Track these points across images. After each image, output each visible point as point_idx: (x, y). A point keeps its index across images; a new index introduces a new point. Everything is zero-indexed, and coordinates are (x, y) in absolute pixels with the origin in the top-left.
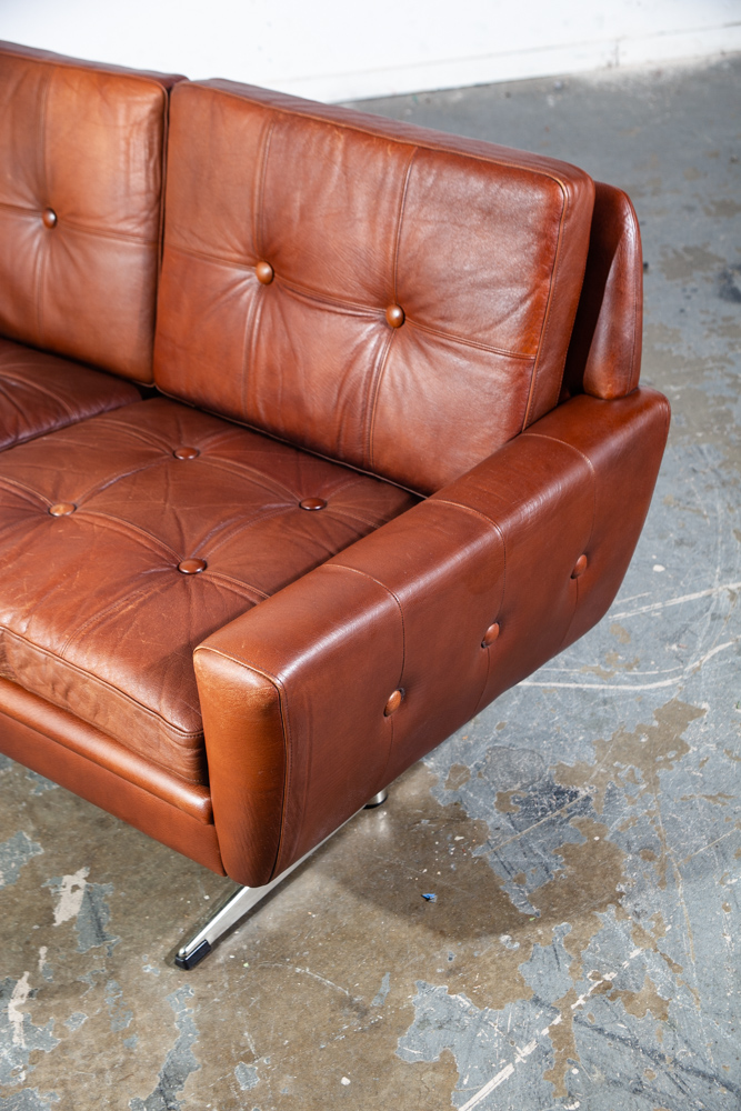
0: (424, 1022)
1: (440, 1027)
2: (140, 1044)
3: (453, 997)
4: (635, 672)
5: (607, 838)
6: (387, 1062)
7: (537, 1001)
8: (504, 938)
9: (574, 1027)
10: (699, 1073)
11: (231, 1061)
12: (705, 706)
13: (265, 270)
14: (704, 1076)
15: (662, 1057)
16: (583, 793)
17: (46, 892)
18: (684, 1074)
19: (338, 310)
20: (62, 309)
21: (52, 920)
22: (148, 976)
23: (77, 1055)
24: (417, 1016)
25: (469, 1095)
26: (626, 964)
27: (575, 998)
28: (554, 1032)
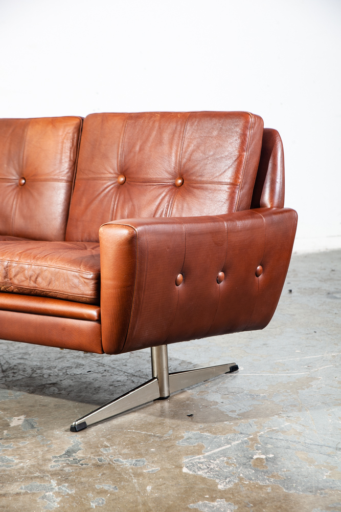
0: (189, 438)
1: (197, 439)
2: (55, 446)
3: (202, 433)
4: (287, 372)
6: (172, 445)
7: (241, 433)
8: (226, 422)
9: (258, 438)
10: (316, 445)
11: (98, 447)
12: (320, 378)
13: (122, 179)
15: (299, 442)
16: (262, 395)
17: (6, 420)
18: (309, 445)
19: (154, 184)
20: (24, 217)
21: (9, 425)
22: (57, 434)
23: (25, 449)
24: (185, 437)
25: (211, 451)
26: (283, 426)
27: (259, 432)
28: (249, 439)
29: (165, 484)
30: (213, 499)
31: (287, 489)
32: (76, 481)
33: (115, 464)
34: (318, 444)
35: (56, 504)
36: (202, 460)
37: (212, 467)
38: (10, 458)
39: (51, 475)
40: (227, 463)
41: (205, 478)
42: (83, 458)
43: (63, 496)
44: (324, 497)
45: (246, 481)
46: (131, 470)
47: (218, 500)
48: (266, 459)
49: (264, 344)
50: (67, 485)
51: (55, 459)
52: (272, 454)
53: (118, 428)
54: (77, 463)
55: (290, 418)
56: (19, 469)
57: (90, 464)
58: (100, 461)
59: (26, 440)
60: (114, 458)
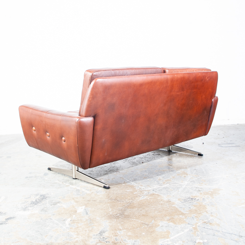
0: (162, 226)
1: (166, 227)
3: (169, 223)
4: (207, 185)
5: (203, 204)
7: (189, 224)
8: (180, 216)
11: (116, 230)
14: (229, 233)
15: (219, 231)
16: (197, 199)
17: (76, 209)
18: (225, 233)
21: (77, 212)
22: (98, 219)
23: (81, 228)
24: (160, 225)
25: (174, 236)
26: (209, 219)
27: (198, 224)
28: (194, 228)
33: (123, 242)
36: (169, 243)
38: (72, 233)
48: (203, 243)
51: (94, 237)
52: (206, 239)
53: (127, 217)
54: (104, 241)
55: (212, 214)
56: (75, 242)
57: (111, 242)
58: (116, 240)
59: (82, 222)
60: (123, 238)
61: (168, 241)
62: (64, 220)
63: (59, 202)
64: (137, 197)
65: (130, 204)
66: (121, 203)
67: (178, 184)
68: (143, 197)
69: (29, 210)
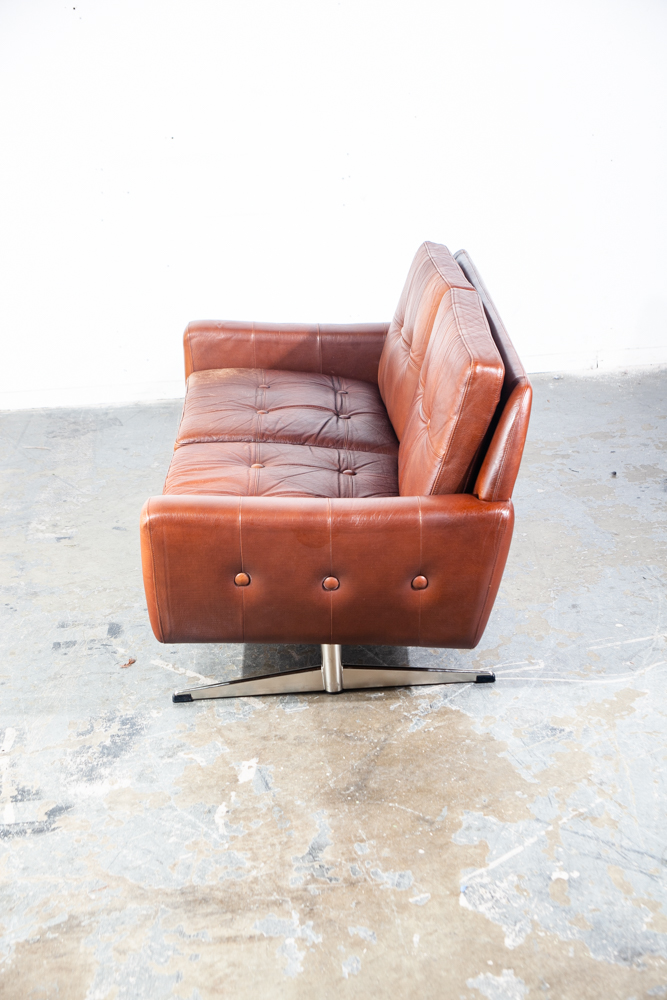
0: (468, 828)
1: (479, 830)
2: (296, 834)
3: (486, 817)
4: (603, 674)
5: (583, 750)
6: (447, 843)
7: (538, 820)
8: (517, 793)
9: (560, 831)
10: (635, 851)
11: (351, 842)
12: (646, 691)
14: (638, 852)
15: (613, 844)
16: (567, 729)
17: (233, 769)
18: (626, 852)
21: (238, 780)
22: (298, 806)
23: (258, 838)
24: (464, 825)
25: (497, 858)
26: (593, 805)
27: (561, 819)
28: (548, 833)
29: (436, 931)
30: (497, 969)
31: (594, 951)
32: (324, 915)
33: (372, 880)
34: (637, 848)
35: (299, 965)
36: (486, 880)
37: (497, 895)
38: (239, 855)
39: (292, 899)
40: (518, 887)
41: (488, 921)
42: (333, 864)
43: (308, 948)
44: (643, 972)
45: (541, 931)
46: (392, 898)
47: (505, 971)
48: (569, 881)
49: (574, 606)
50: (311, 923)
51: (296, 865)
52: (578, 870)
53: (377, 797)
54: (324, 876)
55: (603, 787)
56: (252, 882)
57: (341, 879)
58: (354, 874)
59: (259, 816)
60: (372, 867)
61: (481, 876)
62: (209, 811)
63: (181, 746)
64: (399, 721)
65: (381, 749)
66: (356, 745)
67: (517, 671)
68: (416, 724)
69: (101, 777)
